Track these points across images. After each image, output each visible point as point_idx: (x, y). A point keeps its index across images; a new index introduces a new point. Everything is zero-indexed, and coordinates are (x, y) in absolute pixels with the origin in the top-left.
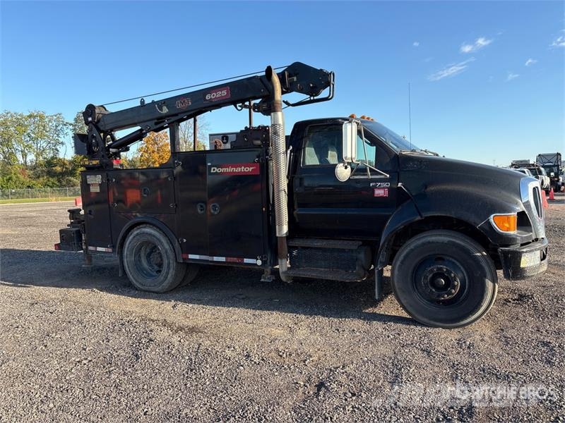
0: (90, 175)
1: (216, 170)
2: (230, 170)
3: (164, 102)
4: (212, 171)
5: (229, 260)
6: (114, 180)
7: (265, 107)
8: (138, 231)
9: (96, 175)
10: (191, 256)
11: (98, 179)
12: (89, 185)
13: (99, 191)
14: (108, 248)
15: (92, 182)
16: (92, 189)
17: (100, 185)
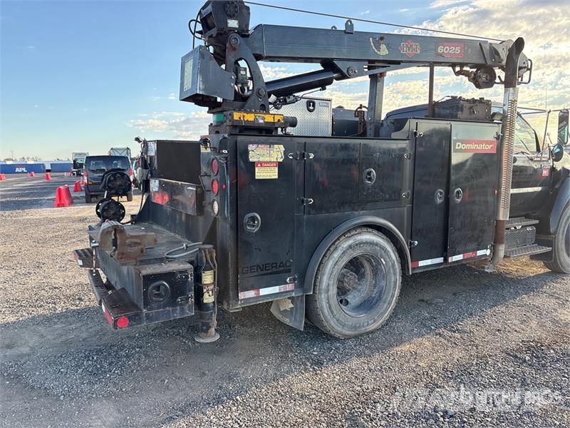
0: (258, 143)
1: (461, 146)
2: (473, 146)
3: (381, 38)
5: (465, 257)
6: (312, 156)
7: (483, 78)
8: (351, 242)
9: (271, 144)
10: (422, 263)
11: (277, 153)
12: (253, 165)
13: (277, 177)
14: (286, 283)
15: (261, 159)
16: (260, 174)
17: (280, 165)
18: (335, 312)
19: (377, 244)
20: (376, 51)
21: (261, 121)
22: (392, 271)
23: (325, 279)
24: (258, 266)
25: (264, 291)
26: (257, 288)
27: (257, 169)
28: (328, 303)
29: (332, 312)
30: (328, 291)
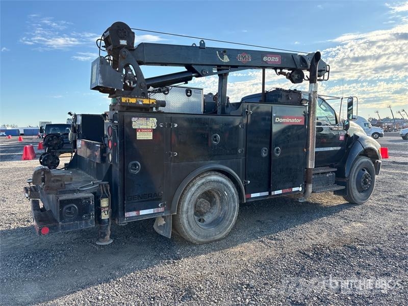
0: (138, 117)
1: (279, 120)
2: (288, 120)
3: (224, 52)
4: (276, 121)
5: (284, 192)
6: (176, 125)
7: (296, 76)
8: (203, 180)
9: (147, 117)
10: (253, 195)
11: (152, 123)
12: (135, 130)
13: (152, 138)
14: (159, 207)
15: (141, 127)
16: (140, 136)
17: (154, 131)
18: (193, 227)
19: (221, 182)
20: (221, 59)
21: (141, 103)
22: (232, 200)
23: (186, 204)
24: (139, 196)
25: (142, 212)
26: (138, 210)
27: (138, 133)
28: (188, 220)
29: (190, 226)
30: (187, 212)
